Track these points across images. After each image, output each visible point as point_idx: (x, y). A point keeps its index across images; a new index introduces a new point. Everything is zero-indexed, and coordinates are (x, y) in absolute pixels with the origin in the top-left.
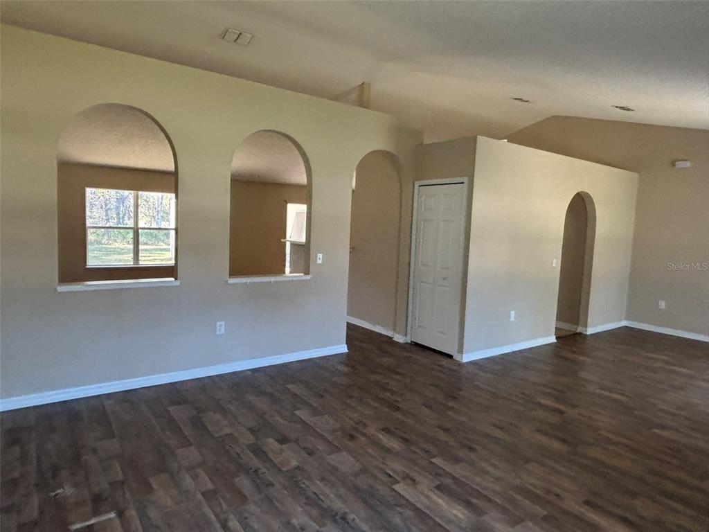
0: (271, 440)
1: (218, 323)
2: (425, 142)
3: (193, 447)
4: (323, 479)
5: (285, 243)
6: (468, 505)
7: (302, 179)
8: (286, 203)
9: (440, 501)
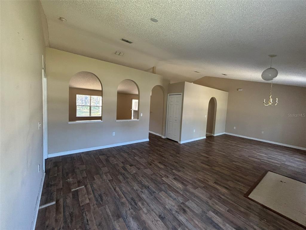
0: (128, 165)
1: (113, 133)
2: (171, 83)
3: (106, 167)
4: (142, 176)
5: (132, 110)
6: (183, 183)
7: (137, 93)
8: (132, 99)
9: (175, 182)
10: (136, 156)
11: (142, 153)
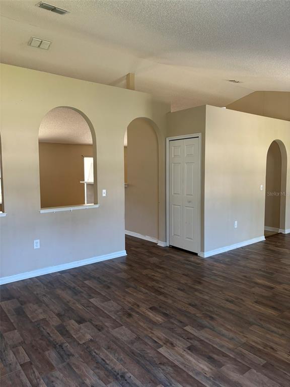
0: (73, 322)
1: (35, 241)
3: (16, 331)
8: (83, 157)
10: (93, 295)
11: (109, 287)
